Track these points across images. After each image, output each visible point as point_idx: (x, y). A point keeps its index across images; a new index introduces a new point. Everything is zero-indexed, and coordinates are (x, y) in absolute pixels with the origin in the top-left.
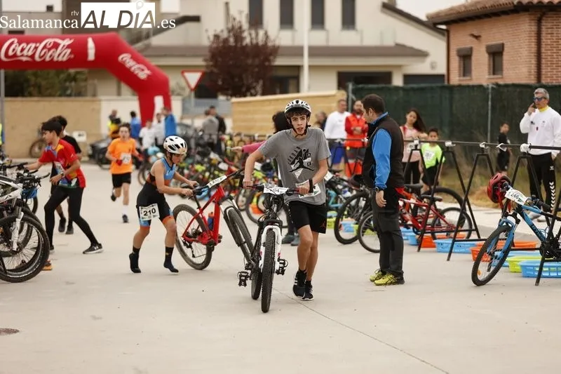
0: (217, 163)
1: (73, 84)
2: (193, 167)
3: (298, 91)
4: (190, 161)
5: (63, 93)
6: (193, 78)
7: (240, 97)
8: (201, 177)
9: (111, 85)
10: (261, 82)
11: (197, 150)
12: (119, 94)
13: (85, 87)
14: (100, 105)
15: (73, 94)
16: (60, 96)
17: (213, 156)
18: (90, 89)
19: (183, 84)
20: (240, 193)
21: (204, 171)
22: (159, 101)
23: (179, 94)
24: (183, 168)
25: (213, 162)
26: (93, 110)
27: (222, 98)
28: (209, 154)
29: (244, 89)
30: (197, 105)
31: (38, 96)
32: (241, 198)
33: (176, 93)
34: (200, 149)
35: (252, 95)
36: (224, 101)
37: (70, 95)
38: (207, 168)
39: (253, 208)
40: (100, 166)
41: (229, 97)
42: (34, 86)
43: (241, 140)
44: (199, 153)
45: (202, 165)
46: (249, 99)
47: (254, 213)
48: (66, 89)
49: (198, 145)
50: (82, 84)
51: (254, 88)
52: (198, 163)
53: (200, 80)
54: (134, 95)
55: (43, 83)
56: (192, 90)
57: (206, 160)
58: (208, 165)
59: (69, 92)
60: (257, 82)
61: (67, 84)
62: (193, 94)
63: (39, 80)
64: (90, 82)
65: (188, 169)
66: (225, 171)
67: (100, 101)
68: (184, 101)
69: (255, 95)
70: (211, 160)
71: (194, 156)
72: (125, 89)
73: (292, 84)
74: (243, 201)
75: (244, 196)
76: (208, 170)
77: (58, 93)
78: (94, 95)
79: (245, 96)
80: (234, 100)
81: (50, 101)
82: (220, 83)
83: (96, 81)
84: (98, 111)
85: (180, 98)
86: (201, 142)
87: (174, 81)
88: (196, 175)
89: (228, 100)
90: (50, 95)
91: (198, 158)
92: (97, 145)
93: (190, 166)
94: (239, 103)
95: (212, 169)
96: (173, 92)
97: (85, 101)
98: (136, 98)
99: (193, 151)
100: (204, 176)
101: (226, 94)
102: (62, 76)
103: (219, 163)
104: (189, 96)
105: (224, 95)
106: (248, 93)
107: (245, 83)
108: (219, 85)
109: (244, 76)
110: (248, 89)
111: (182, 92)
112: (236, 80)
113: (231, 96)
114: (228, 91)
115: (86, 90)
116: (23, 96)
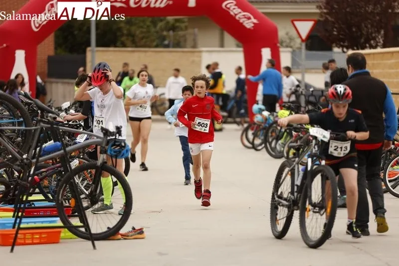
1: (171, 33)
5: (161, 43)
6: (305, 27)
7: (358, 49)
9: (213, 34)
10: (382, 32)
11: (307, 109)
12: (222, 45)
13: (184, 36)
14: (200, 57)
15: (171, 44)
16: (157, 46)
18: (190, 42)
19: (293, 33)
22: (266, 53)
23: (287, 47)
26: (193, 62)
27: (336, 50)
29: (362, 40)
30: (308, 57)
33: (284, 44)
34: (310, 107)
35: (371, 47)
36: (339, 53)
37: (167, 46)
41: (345, 50)
46: (368, 51)
48: (164, 38)
49: (308, 103)
50: (181, 33)
51: (374, 39)
54: (238, 46)
56: (303, 41)
59: (166, 42)
60: (378, 32)
61: (165, 33)
62: (304, 45)
63: (133, 28)
64: (190, 31)
67: (200, 52)
68: (293, 53)
69: (375, 47)
72: (229, 39)
77: (155, 44)
78: (195, 46)
80: (350, 51)
81: (145, 52)
82: (335, 33)
83: (196, 30)
85: (290, 49)
86: (312, 99)
87: (283, 31)
88: (306, 136)
89: (344, 52)
90: (145, 46)
96: (282, 43)
97: (183, 52)
98: (241, 49)
99: (303, 109)
101: (343, 47)
102: (160, 25)
104: (300, 48)
105: (339, 48)
106: (367, 45)
107: (364, 32)
108: (334, 35)
109: (363, 25)
110: (368, 41)
111: (292, 44)
112: (354, 30)
113: (348, 48)
114: (344, 42)
115: (185, 41)
116: (115, 46)
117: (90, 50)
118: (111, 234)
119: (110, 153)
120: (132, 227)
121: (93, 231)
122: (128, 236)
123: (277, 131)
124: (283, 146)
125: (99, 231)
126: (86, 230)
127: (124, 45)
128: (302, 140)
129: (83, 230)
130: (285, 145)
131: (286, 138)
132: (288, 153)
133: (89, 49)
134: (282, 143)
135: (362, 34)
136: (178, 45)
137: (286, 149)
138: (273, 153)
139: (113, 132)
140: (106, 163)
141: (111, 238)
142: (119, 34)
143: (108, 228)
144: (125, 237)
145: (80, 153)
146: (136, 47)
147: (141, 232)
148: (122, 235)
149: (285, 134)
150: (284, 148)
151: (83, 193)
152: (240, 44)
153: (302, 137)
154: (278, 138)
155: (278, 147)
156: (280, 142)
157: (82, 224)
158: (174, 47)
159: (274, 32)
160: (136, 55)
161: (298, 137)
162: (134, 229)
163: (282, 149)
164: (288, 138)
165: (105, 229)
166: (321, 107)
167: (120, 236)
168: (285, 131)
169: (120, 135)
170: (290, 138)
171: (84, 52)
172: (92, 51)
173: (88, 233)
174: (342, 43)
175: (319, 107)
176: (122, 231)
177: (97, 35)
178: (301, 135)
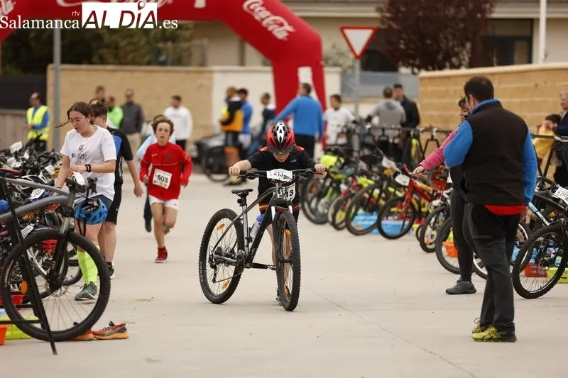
0: (392, 174)
1: (169, 45)
2: (354, 179)
3: (530, 61)
4: (350, 170)
5: (155, 59)
6: (359, 39)
7: (434, 69)
8: (367, 195)
9: (230, 47)
10: (468, 45)
11: (361, 154)
12: (242, 62)
13: (188, 49)
14: (211, 79)
15: (170, 61)
16: (149, 63)
17: (387, 163)
18: (196, 57)
19: (344, 47)
20: (429, 223)
21: (372, 188)
22: (305, 75)
23: (335, 65)
24: (339, 182)
25: (386, 172)
26: (200, 86)
27: (404, 70)
28: (381, 160)
29: (440, 57)
30: (363, 81)
31: (113, 64)
32: (429, 231)
33: (330, 62)
34: (367, 152)
35: (453, 67)
36: (406, 75)
37: (164, 64)
38: (376, 182)
39: (447, 248)
40: (209, 176)
41: (416, 70)
42: (107, 46)
43: (432, 138)
44: (364, 158)
45: (369, 177)
46: (447, 72)
47: (450, 254)
48: (159, 52)
49: (363, 145)
50: (184, 45)
51: (457, 55)
52: (363, 173)
53: (371, 41)
54: (265, 64)
55: (123, 43)
56: (357, 57)
57: (375, 169)
58: (378, 178)
59: (162, 58)
60: (463, 46)
61: (161, 45)
62: (358, 64)
64: (196, 42)
65: (346, 183)
66: (404, 187)
67: (211, 72)
68: (344, 75)
69: (458, 67)
70: (384, 169)
71: (356, 163)
72: (252, 53)
73: (519, 47)
74: (432, 236)
75: (434, 228)
76: (378, 185)
77: (146, 59)
78: (203, 63)
79: (441, 67)
80: (424, 73)
81: (133, 71)
82: (402, 46)
83: (205, 41)
84: (209, 90)
85: (338, 69)
86: (369, 140)
87: (329, 42)
88: (359, 193)
89: (414, 73)
90: (133, 63)
91: (363, 165)
92: (204, 141)
93: (350, 179)
94: (431, 78)
95: (385, 184)
96: (327, 60)
97: (187, 72)
98: (269, 69)
99: (355, 154)
100: (371, 195)
101: (413, 66)
102: (155, 32)
103: (396, 174)
104: (352, 67)
105: (407, 67)
106: (447, 64)
107: (443, 46)
108: (401, 49)
109: (441, 36)
110: (448, 57)
111: (341, 61)
112: (429, 42)
113: (420, 68)
114: (414, 59)
115: (190, 56)
116: (90, 63)
117: (52, 69)
118: (79, 333)
119: (79, 216)
120: (109, 322)
121: (53, 328)
122: (103, 335)
123: (319, 186)
124: (327, 206)
125: (62, 328)
126: (42, 326)
127: (103, 61)
128: (354, 198)
129: (38, 326)
130: (330, 205)
131: (331, 195)
132: (334, 216)
133: (50, 66)
134: (326, 203)
135: (440, 49)
136: (179, 61)
137: (331, 210)
138: (313, 217)
139: (84, 186)
140: (73, 230)
141: (79, 337)
142: (94, 45)
143: (75, 323)
144: (100, 336)
145: (36, 215)
146: (121, 64)
147: (122, 329)
148: (95, 334)
149: (331, 190)
150: (328, 209)
151: (39, 273)
152: (268, 62)
153: (353, 195)
154: (320, 196)
155: (320, 209)
156: (323, 201)
157: (37, 318)
158: (173, 64)
159: (317, 45)
160: (119, 75)
161: (349, 194)
162: (112, 324)
163: (326, 211)
164: (335, 195)
165: (70, 326)
166: (381, 152)
167: (91, 336)
168: (331, 185)
169: (94, 191)
170: (337, 196)
171: (44, 71)
172: (56, 70)
173: (45, 331)
174: (411, 61)
175: (378, 153)
176: (95, 328)
177: (63, 47)
178: (353, 191)
